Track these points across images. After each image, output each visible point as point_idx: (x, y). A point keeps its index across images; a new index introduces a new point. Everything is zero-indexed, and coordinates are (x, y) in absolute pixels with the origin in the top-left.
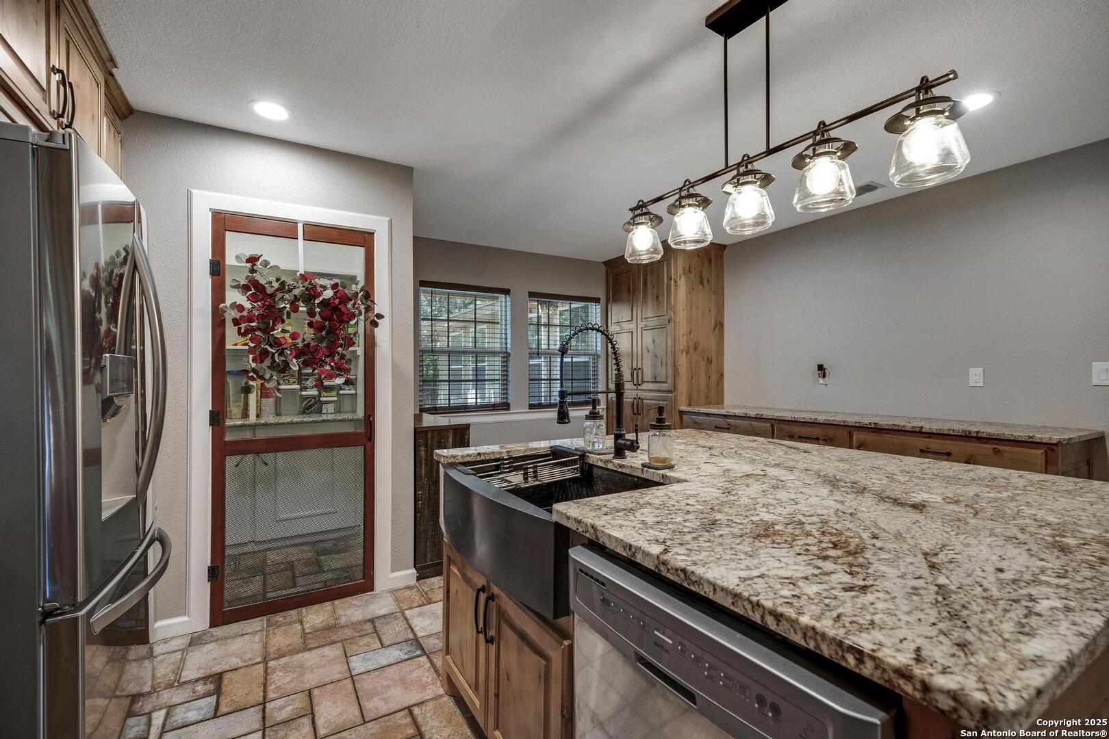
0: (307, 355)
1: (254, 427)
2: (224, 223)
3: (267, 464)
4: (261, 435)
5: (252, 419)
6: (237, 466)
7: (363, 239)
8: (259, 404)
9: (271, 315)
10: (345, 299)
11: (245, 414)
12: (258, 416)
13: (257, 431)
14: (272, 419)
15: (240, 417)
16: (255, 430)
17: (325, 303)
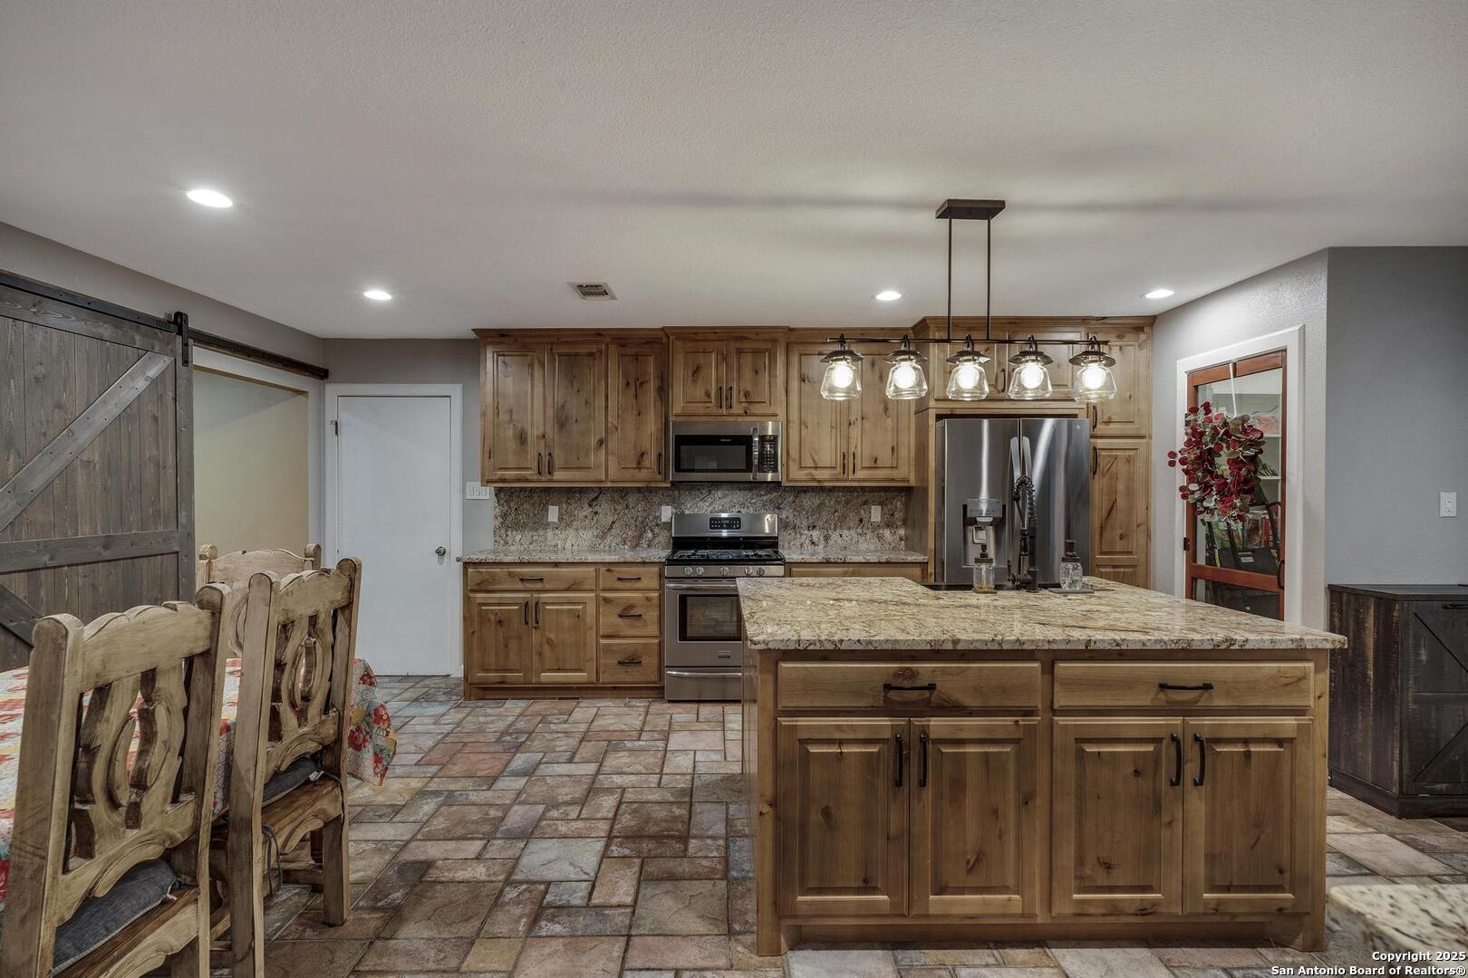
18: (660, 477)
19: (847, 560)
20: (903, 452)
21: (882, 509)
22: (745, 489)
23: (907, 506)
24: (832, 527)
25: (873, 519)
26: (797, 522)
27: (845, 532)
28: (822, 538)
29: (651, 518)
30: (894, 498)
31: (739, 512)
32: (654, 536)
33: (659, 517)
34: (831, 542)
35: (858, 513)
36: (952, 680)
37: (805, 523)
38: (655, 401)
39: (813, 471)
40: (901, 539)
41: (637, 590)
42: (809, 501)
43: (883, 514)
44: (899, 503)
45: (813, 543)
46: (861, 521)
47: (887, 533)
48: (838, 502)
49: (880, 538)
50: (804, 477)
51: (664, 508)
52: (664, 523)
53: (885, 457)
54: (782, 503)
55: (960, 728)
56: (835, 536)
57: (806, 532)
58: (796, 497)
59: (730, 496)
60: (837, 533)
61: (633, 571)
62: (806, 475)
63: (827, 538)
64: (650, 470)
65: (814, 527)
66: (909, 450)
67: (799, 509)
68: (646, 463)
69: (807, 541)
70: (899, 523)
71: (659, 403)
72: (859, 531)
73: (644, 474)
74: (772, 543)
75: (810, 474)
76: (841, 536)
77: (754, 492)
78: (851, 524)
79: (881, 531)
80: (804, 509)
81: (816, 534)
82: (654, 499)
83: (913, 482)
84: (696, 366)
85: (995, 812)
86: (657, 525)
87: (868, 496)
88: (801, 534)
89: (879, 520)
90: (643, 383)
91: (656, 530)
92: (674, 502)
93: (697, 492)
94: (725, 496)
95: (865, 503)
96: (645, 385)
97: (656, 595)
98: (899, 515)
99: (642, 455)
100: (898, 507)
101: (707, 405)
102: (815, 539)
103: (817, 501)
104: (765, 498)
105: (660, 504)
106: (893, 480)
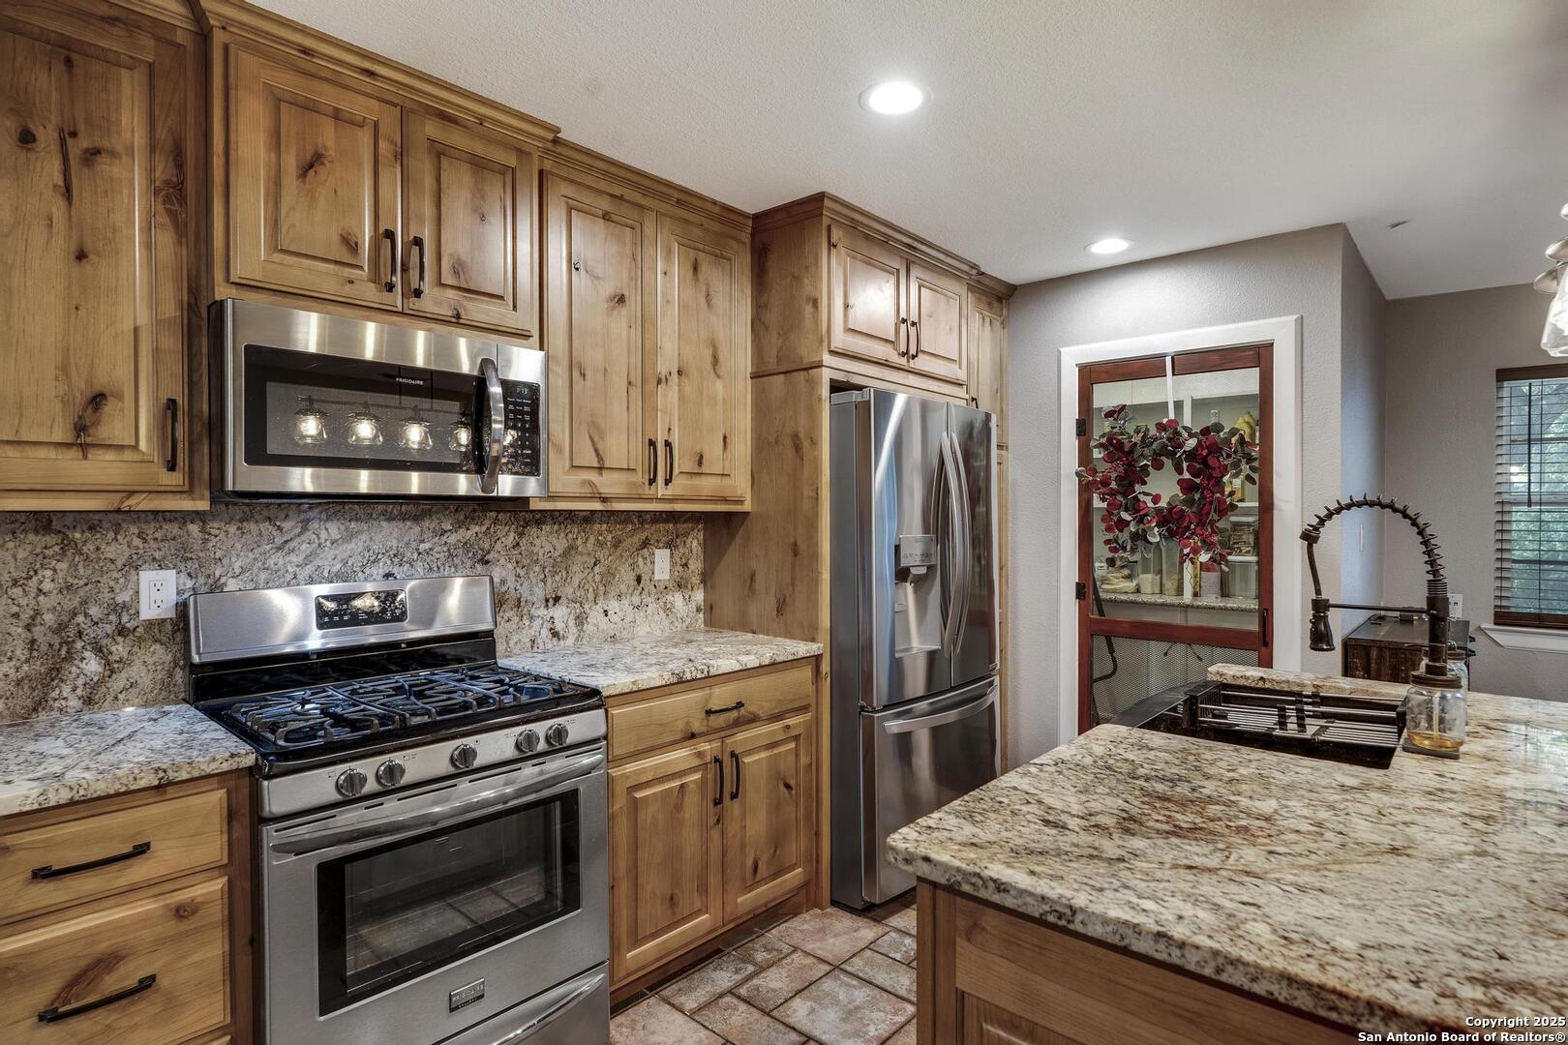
0: (1172, 522)
1: (1186, 607)
2: (1092, 375)
3: (1201, 660)
4: (1195, 620)
5: (1187, 597)
6: (1166, 654)
7: (1259, 356)
8: (1198, 579)
9: (1132, 476)
10: (1215, 449)
11: (1180, 591)
12: (1195, 595)
13: (1189, 614)
14: (1211, 599)
15: (1174, 593)
16: (1186, 612)
17: (1191, 455)
18: (176, 479)
19: (713, 671)
20: (739, 448)
21: (672, 554)
22: (404, 518)
23: (707, 547)
24: (591, 596)
25: (657, 577)
26: (524, 591)
27: (613, 605)
28: (572, 623)
29: (95, 611)
30: (687, 534)
31: (388, 576)
32: (111, 669)
33: (131, 607)
34: (589, 628)
35: (633, 566)
37: (539, 592)
38: (147, 229)
39: (593, 476)
40: (698, 610)
41: (132, 890)
42: (547, 542)
43: (672, 564)
44: (695, 543)
45: (555, 634)
46: (639, 579)
47: (677, 599)
48: (601, 544)
49: (668, 610)
50: (576, 490)
51: (148, 577)
52: (150, 624)
53: (714, 455)
54: (492, 547)
56: (595, 615)
57: (542, 612)
58: (521, 535)
59: (364, 537)
60: (599, 608)
61: (112, 830)
62: (584, 483)
63: (581, 620)
64: (128, 455)
65: (557, 599)
66: (745, 444)
67: (524, 563)
68: (113, 426)
69: (545, 632)
70: (696, 580)
71: (166, 239)
72: (636, 600)
73: (103, 468)
74: (475, 647)
75: (591, 484)
76: (606, 612)
77: (427, 523)
78: (623, 588)
79: (670, 597)
80: (536, 562)
81: (561, 614)
82: (110, 551)
83: (742, 504)
84: (309, 154)
86: (122, 631)
87: (649, 530)
88: (531, 618)
89: (667, 576)
90: (97, 152)
91: (120, 649)
92: (181, 557)
93: (265, 526)
94: (351, 536)
95: (645, 544)
96: (104, 167)
97: (214, 887)
98: (696, 565)
99: (97, 400)
100: (694, 549)
101: (348, 272)
102: (559, 626)
103: (561, 544)
104: (453, 539)
105: (133, 566)
106: (715, 499)
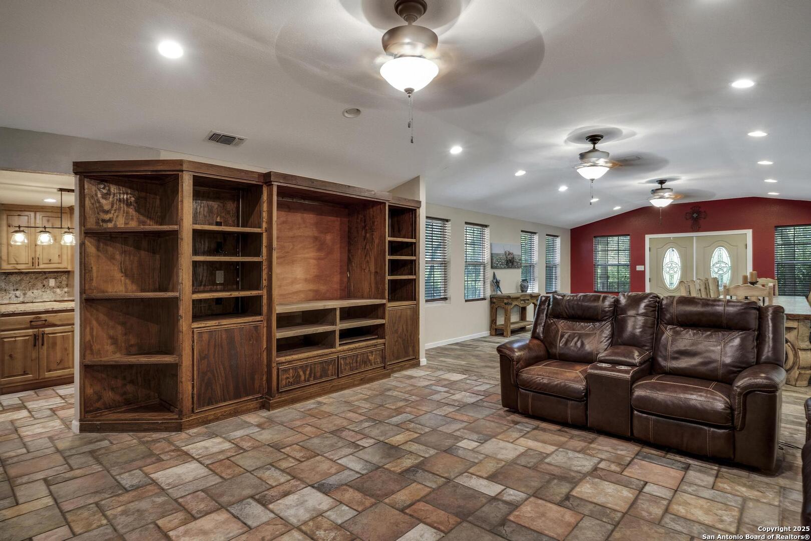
20: (65, 257)
21: (56, 280)
23: (68, 278)
24: (28, 289)
25: (50, 285)
26: (7, 288)
27: (35, 291)
28: (22, 295)
30: (62, 276)
34: (27, 296)
35: (42, 283)
36: (50, 318)
37: (12, 288)
40: (65, 292)
42: (14, 278)
43: (56, 282)
44: (64, 278)
45: (17, 297)
46: (44, 286)
47: (58, 290)
48: (31, 278)
49: (54, 292)
53: (55, 259)
55: (55, 330)
56: (29, 293)
57: (13, 292)
58: (6, 277)
60: (31, 292)
65: (17, 290)
66: (67, 256)
67: (8, 283)
69: (14, 296)
70: (64, 286)
72: (43, 290)
75: (14, 266)
76: (33, 293)
78: (38, 288)
79: (55, 290)
80: (11, 283)
81: (18, 293)
83: (69, 269)
85: (66, 349)
87: (47, 275)
88: (10, 293)
89: (54, 285)
95: (46, 278)
98: (64, 283)
102: (17, 295)
103: (18, 279)
106: (59, 268)
